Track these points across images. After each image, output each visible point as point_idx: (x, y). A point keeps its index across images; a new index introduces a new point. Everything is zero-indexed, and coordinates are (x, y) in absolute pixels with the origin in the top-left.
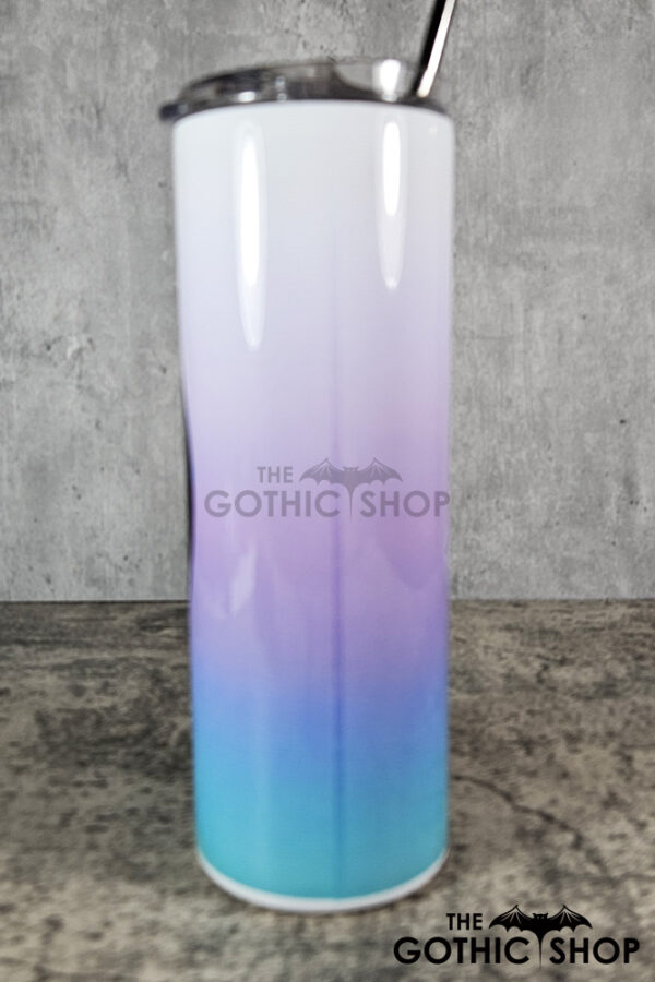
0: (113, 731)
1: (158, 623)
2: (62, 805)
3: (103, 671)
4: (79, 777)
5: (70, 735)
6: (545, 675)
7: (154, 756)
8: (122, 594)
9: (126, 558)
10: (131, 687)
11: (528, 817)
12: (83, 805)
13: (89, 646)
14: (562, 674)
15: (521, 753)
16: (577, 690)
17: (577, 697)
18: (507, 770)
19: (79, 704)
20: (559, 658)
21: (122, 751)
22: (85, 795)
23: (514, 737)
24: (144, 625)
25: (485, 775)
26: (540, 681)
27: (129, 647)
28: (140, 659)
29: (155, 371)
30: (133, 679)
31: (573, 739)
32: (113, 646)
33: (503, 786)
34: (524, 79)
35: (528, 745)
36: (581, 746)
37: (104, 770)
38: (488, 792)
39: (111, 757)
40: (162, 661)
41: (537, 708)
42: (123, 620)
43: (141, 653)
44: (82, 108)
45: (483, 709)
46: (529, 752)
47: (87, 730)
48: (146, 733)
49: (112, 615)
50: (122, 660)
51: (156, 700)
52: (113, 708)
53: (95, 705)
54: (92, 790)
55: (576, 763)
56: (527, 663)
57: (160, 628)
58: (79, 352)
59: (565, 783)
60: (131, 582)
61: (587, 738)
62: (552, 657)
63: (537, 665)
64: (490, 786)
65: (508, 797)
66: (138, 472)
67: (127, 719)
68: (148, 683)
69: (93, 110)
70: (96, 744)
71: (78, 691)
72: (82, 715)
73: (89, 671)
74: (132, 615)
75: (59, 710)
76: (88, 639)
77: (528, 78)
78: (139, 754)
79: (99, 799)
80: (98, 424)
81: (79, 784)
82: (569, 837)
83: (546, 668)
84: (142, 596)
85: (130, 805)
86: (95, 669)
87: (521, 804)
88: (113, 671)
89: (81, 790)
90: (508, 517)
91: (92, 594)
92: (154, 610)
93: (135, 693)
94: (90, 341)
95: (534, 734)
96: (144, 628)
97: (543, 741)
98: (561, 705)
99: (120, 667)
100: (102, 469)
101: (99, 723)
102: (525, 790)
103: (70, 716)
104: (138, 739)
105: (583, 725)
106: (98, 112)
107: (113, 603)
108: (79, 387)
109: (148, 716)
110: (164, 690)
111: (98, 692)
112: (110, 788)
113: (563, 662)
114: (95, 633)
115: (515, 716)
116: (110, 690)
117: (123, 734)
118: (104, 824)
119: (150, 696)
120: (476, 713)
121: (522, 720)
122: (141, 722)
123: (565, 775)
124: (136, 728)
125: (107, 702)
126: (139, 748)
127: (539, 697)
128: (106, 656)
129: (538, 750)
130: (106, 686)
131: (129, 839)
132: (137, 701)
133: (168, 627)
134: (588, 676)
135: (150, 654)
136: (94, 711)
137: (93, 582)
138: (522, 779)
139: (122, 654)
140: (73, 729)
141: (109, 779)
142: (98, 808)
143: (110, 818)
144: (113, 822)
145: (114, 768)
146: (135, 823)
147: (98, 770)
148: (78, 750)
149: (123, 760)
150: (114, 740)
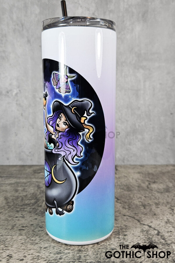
0: (26, 202)
1: (39, 171)
2: (12, 223)
3: (23, 185)
4: (17, 215)
5: (14, 203)
6: (149, 186)
7: (38, 209)
8: (29, 163)
9: (30, 153)
10: (31, 190)
11: (144, 226)
12: (18, 223)
13: (19, 178)
14: (154, 186)
15: (142, 208)
16: (158, 190)
17: (158, 192)
18: (138, 213)
19: (17, 194)
20: (153, 181)
21: (29, 208)
22: (18, 220)
23: (141, 204)
24: (35, 172)
25: (132, 215)
26: (148, 188)
27: (31, 178)
28: (34, 182)
29: (38, 99)
30: (32, 187)
31: (157, 204)
32: (26, 178)
33: (138, 218)
34: (143, 16)
35: (144, 206)
36: (159, 206)
37: (24, 213)
38: (134, 220)
39: (25, 210)
40: (40, 182)
41: (147, 195)
42: (29, 170)
43: (34, 180)
44: (18, 25)
45: (132, 196)
46: (145, 208)
47: (19, 202)
48: (36, 203)
49: (26, 169)
50: (29, 182)
51: (38, 193)
52: (26, 195)
53: (21, 195)
54: (20, 218)
55: (158, 211)
56: (144, 183)
57: (40, 173)
58: (16, 94)
59: (155, 217)
60: (31, 160)
61: (161, 204)
62: (151, 181)
63: (147, 183)
64: (134, 218)
65: (139, 221)
66: (33, 128)
67: (30, 199)
68: (36, 188)
69: (21, 25)
70: (21, 206)
71: (17, 191)
72: (18, 198)
73: (19, 185)
74: (32, 169)
75: (11, 196)
76: (19, 176)
77: (144, 16)
78: (33, 209)
79: (23, 221)
80: (22, 115)
81: (17, 217)
82: (156, 232)
83: (149, 184)
84: (35, 163)
85: (31, 223)
86: (21, 184)
87: (141, 222)
88: (26, 185)
90: (139, 141)
91: (20, 163)
92: (38, 168)
93: (32, 191)
94: (20, 91)
95: (146, 203)
96: (35, 173)
97: (149, 205)
98: (153, 194)
99: (28, 184)
100: (23, 127)
101: (22, 200)
102: (143, 219)
103: (14, 198)
104: (33, 204)
105: (160, 200)
106: (22, 26)
107: (26, 166)
108: (17, 104)
109: (36, 198)
110: (41, 190)
111: (22, 191)
112: (25, 218)
113: (154, 182)
114: (21, 174)
115: (141, 198)
116: (25, 190)
117: (29, 203)
118: (24, 228)
119: (37, 192)
120: (130, 197)
121: (143, 199)
122: (34, 199)
123: (155, 214)
124: (33, 201)
125: (25, 194)
126: (34, 207)
127: (147, 192)
128: (24, 181)
129: (147, 207)
130: (24, 189)
131: (31, 232)
132: (33, 194)
133: (42, 172)
134: (161, 186)
135: (37, 180)
136: (21, 196)
137: (20, 159)
138: (143, 216)
139: (29, 180)
140: (15, 201)
141: (25, 216)
142: (22, 224)
143: (26, 227)
144: (26, 228)
145: (26, 212)
146: (32, 228)
147: (22, 213)
148: (16, 207)
149: (29, 210)
150: (26, 205)
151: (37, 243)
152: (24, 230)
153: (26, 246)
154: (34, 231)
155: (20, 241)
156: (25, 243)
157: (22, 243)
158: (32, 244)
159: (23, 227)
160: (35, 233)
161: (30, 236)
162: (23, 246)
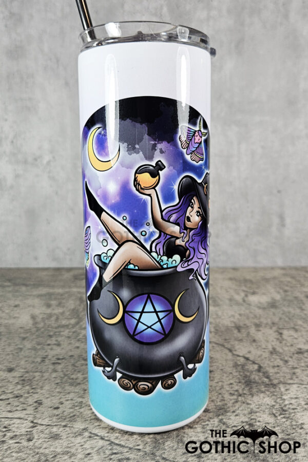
0: (64, 322)
1: (82, 277)
2: (42, 353)
3: (59, 297)
4: (49, 342)
5: (45, 324)
6: (246, 299)
7: (81, 333)
8: (67, 264)
9: (69, 249)
10: (71, 304)
11: (238, 358)
12: (51, 353)
13: (53, 287)
14: (253, 299)
15: (236, 331)
16: (259, 305)
17: (259, 308)
18: (230, 339)
19: (49, 311)
20: (252, 291)
21: (68, 331)
22: (51, 349)
23: (233, 325)
25: (221, 341)
26: (244, 301)
27: (70, 287)
30: (72, 300)
31: (258, 326)
32: (63, 287)
33: (229, 346)
34: (237, 47)
35: (238, 328)
36: (261, 329)
37: (59, 339)
38: (223, 348)
39: (62, 333)
40: (84, 293)
41: (242, 312)
42: (67, 276)
43: (75, 290)
44: (51, 59)
45: (220, 313)
46: (239, 331)
47: (52, 322)
48: (77, 323)
49: (63, 273)
51: (81, 310)
52: (63, 312)
53: (56, 311)
54: (55, 347)
55: (259, 336)
56: (238, 294)
57: (83, 279)
58: (49, 163)
59: (254, 344)
60: (71, 260)
61: (263, 325)
62: (248, 290)
63: (243, 294)
64: (223, 346)
65: (230, 351)
67: (69, 317)
68: (78, 302)
69: (55, 61)
70: (56, 328)
71: (49, 306)
72: (50, 316)
73: (53, 297)
74: (72, 273)
75: (41, 313)
76: (53, 284)
77: (239, 47)
78: (74, 332)
79: (57, 351)
80: (57, 193)
81: (49, 345)
82: (256, 367)
83: (246, 296)
84: (75, 265)
85: (70, 354)
86: (56, 296)
87: (235, 353)
88: (64, 297)
89: (49, 347)
90: (230, 232)
91: (54, 265)
92: (81, 271)
93: (72, 307)
94: (54, 158)
95: (241, 324)
96: (76, 279)
97: (245, 326)
98: (252, 311)
99: (66, 295)
100: (59, 212)
101: (57, 319)
102: (237, 347)
103: (45, 316)
104: (74, 326)
105: (262, 320)
107: (64, 268)
108: (49, 177)
109: (78, 316)
111: (57, 306)
112: (62, 347)
113: (254, 293)
114: (56, 281)
115: (233, 316)
116: (62, 305)
117: (67, 323)
118: (59, 361)
119: (79, 308)
120: (217, 315)
121: (236, 317)
122: (76, 318)
123: (254, 341)
124: (73, 321)
125: (61, 310)
126: (74, 330)
127: (243, 308)
128: (60, 291)
129: (243, 330)
130: (60, 303)
131: (70, 368)
132: (73, 310)
134: (264, 299)
135: (79, 290)
136: (55, 314)
137: (55, 259)
138: (237, 342)
139: (67, 290)
140: (46, 321)
141: (62, 343)
142: (57, 355)
143: (62, 359)
144: (63, 361)
145: (63, 338)
146: (72, 361)
147: (57, 339)
148: (49, 330)
149: (68, 334)
150: (63, 326)
151: (79, 384)
152: (59, 363)
153: (64, 388)
154: (75, 366)
155: (55, 381)
156: (61, 383)
157: (57, 383)
158: (71, 385)
159: (59, 359)
160: (76, 368)
161: (69, 373)
162: (58, 387)
